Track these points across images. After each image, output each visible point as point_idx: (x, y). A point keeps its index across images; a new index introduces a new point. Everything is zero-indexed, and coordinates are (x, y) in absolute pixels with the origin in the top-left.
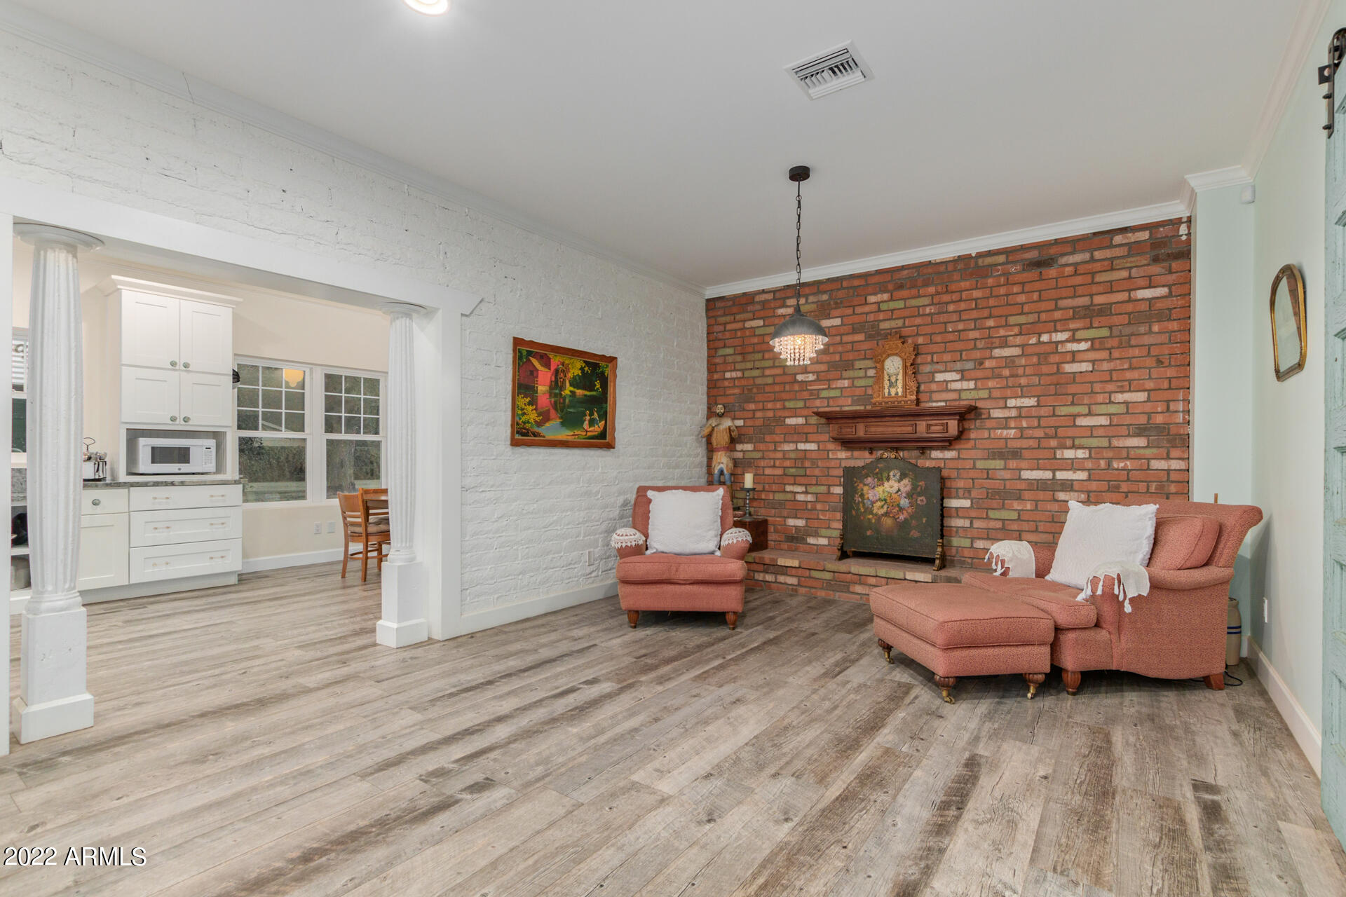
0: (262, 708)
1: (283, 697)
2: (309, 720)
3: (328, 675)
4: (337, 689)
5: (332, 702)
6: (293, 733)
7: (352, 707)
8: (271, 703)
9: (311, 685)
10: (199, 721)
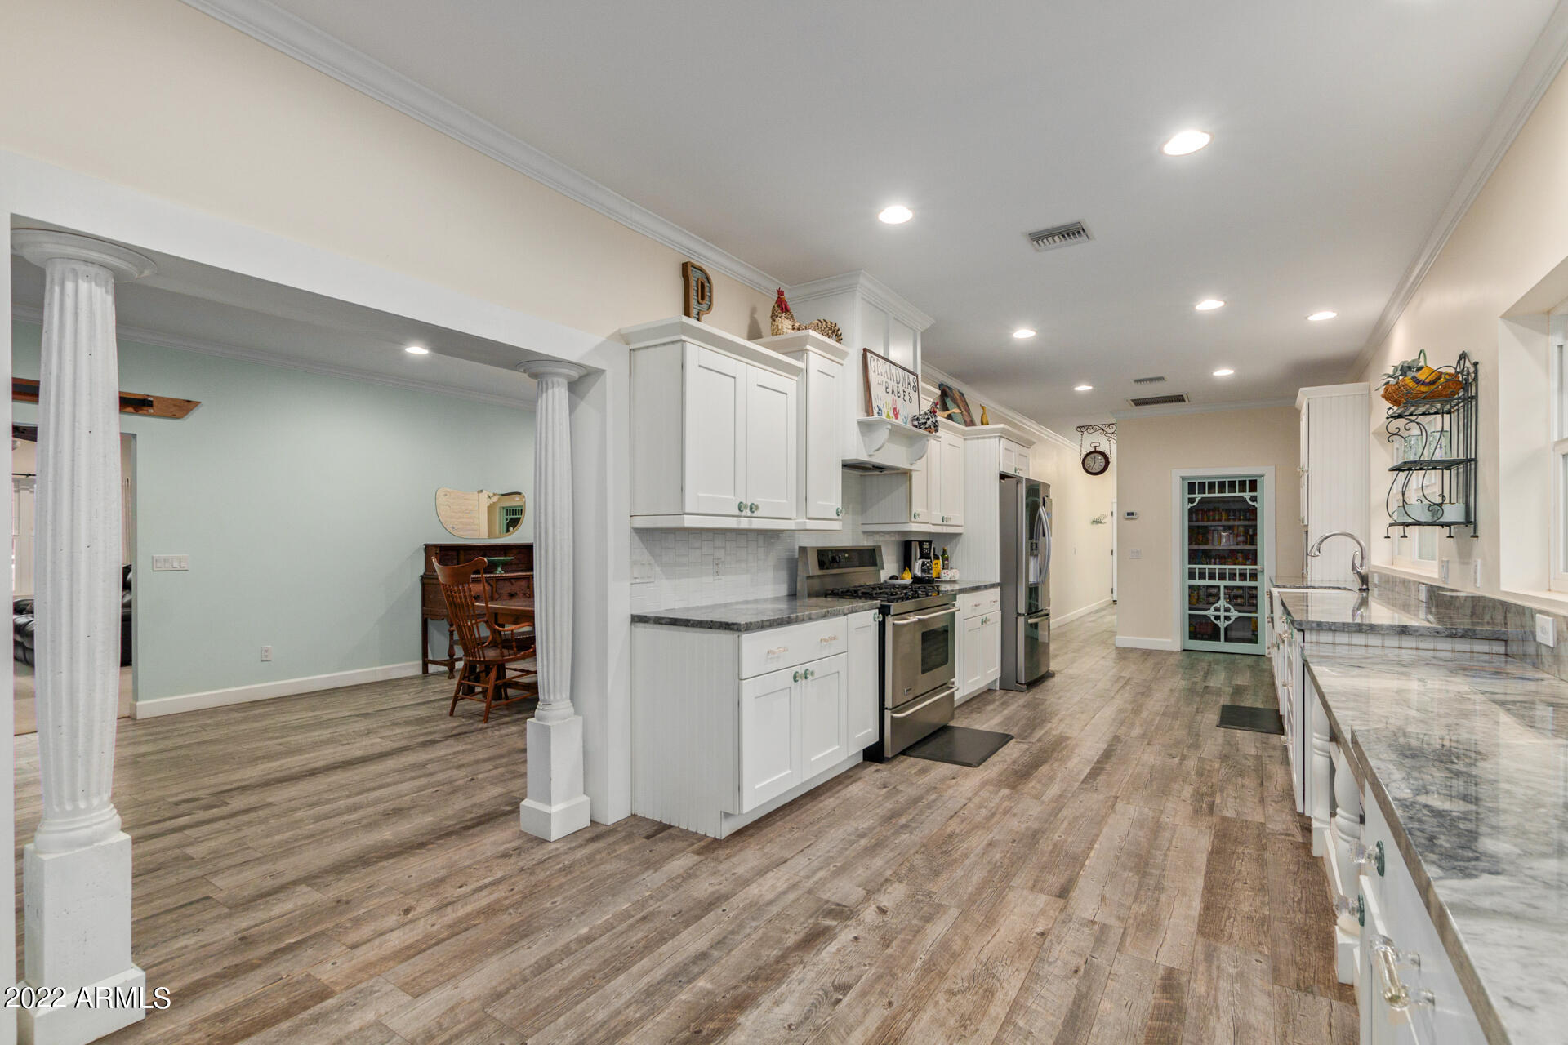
0: (362, 855)
1: (340, 869)
2: (309, 844)
3: (277, 910)
4: (270, 883)
5: (280, 866)
6: (324, 832)
7: (258, 859)
8: (352, 861)
9: (304, 888)
10: (424, 839)
